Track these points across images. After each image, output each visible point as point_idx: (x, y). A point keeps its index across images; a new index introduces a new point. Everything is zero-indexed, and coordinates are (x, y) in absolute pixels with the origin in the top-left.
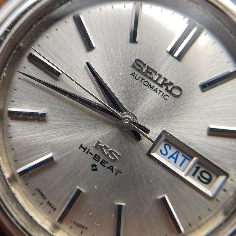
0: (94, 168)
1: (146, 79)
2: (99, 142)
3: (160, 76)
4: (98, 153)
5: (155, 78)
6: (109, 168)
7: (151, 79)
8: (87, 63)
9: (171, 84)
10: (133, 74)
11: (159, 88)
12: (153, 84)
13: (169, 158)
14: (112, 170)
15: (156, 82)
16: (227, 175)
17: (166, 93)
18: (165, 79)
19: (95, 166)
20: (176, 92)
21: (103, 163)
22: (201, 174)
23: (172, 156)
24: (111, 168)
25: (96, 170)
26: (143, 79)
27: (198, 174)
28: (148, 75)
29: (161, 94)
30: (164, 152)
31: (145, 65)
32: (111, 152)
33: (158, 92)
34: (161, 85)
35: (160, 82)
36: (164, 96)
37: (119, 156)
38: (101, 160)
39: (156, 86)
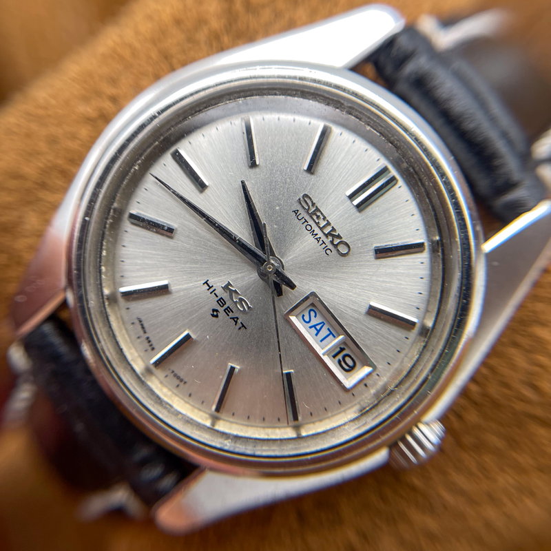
0: (215, 313)
1: (311, 222)
2: (229, 284)
3: (328, 224)
4: (225, 296)
5: (323, 223)
6: (233, 318)
7: (317, 224)
8: (243, 182)
9: (339, 237)
10: (296, 212)
11: (323, 238)
12: (317, 230)
13: (311, 327)
14: (236, 322)
15: (321, 229)
16: (375, 368)
17: (330, 247)
18: (333, 229)
19: (217, 311)
20: (343, 250)
21: (228, 310)
22: (344, 358)
23: (314, 326)
24: (235, 320)
25: (217, 316)
26: (306, 221)
27: (340, 357)
28: (315, 217)
29: (324, 246)
30: (307, 320)
31: (313, 204)
32: (241, 300)
33: (321, 242)
34: (327, 236)
35: (327, 230)
36: (326, 249)
37: (249, 308)
38: (225, 306)
39: (320, 234)
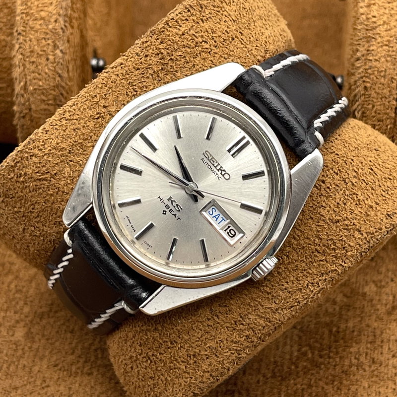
0: (164, 213)
1: (210, 164)
2: (171, 197)
3: (219, 164)
4: (169, 203)
5: (216, 165)
6: (174, 215)
7: (213, 165)
8: (175, 146)
9: (224, 171)
10: (202, 159)
11: (217, 172)
12: (213, 168)
13: (213, 217)
14: (175, 216)
15: (215, 167)
16: (244, 234)
17: (220, 175)
18: (221, 167)
19: (165, 211)
20: (227, 176)
21: (171, 211)
22: (230, 231)
23: (215, 216)
24: (175, 215)
25: (165, 214)
26: (208, 164)
27: (228, 230)
28: (212, 162)
29: (217, 175)
30: (211, 213)
31: (211, 155)
32: (177, 205)
33: (216, 174)
34: (218, 170)
35: (218, 168)
36: (219, 177)
37: (181, 209)
38: (169, 209)
39: (215, 170)
